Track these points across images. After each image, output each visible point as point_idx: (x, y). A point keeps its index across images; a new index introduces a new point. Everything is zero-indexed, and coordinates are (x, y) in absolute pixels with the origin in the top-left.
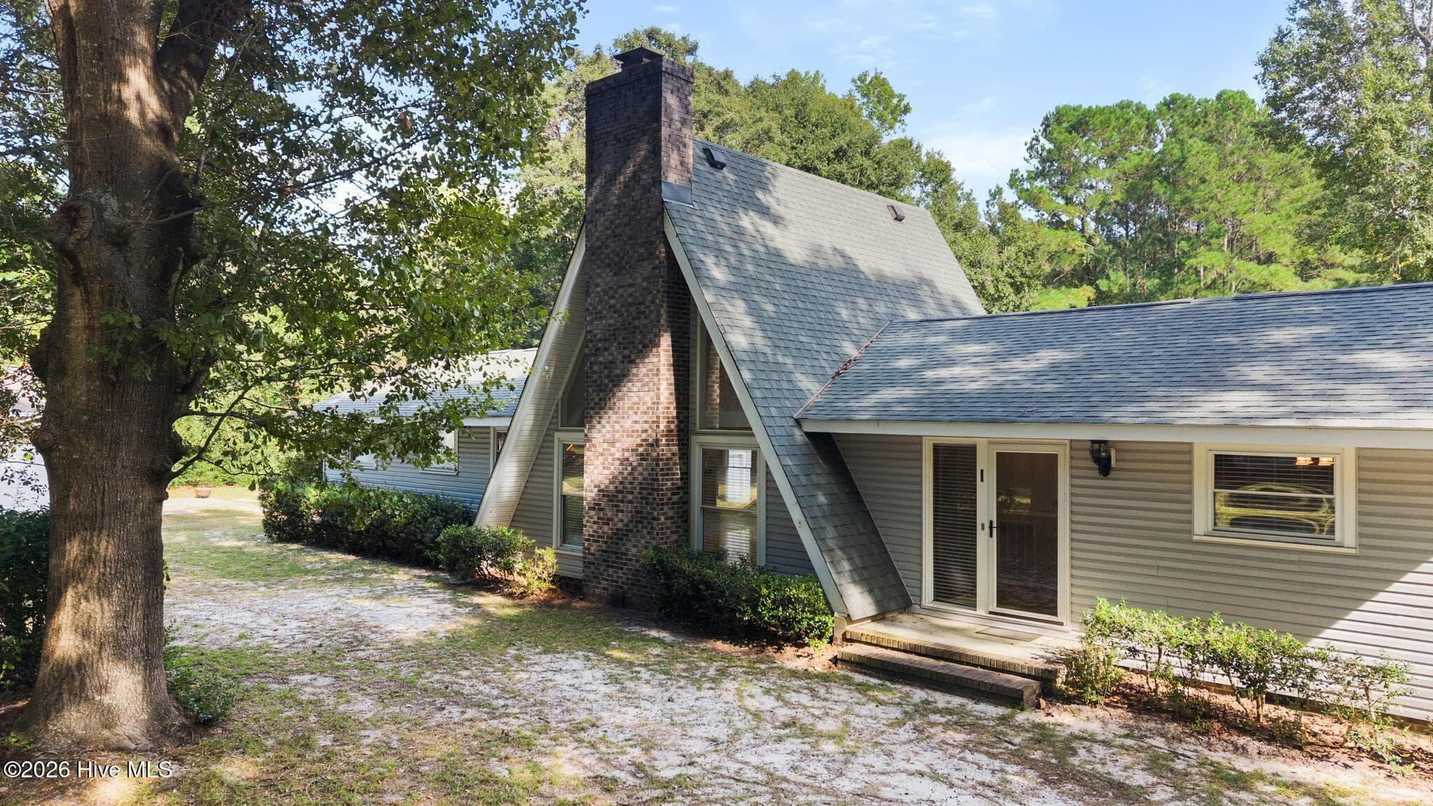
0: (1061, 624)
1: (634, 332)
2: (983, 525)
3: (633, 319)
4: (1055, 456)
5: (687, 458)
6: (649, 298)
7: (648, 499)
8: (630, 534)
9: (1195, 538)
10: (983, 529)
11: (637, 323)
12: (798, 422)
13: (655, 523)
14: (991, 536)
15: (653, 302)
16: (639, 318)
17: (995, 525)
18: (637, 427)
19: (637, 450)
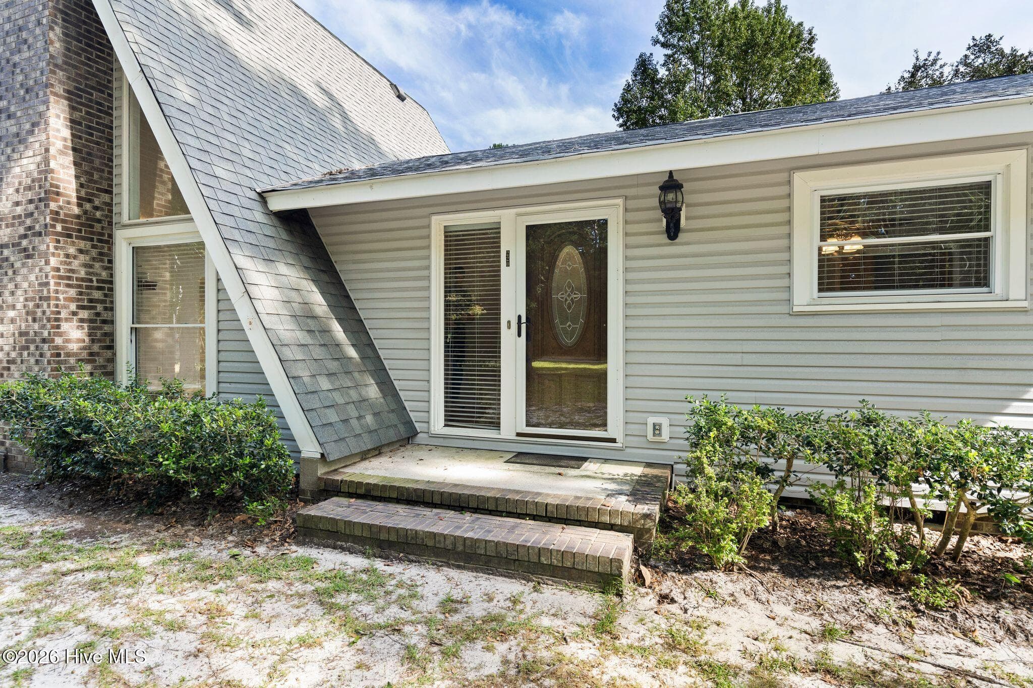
0: (613, 441)
1: (13, 73)
2: (509, 322)
3: (12, 54)
4: (603, 225)
5: (110, 262)
6: (33, 18)
7: (35, 313)
8: (13, 367)
9: (796, 309)
10: (509, 327)
11: (16, 58)
12: (262, 197)
13: (46, 346)
14: (519, 335)
15: (39, 23)
16: (19, 51)
17: (524, 320)
18: (19, 210)
19: (19, 244)
